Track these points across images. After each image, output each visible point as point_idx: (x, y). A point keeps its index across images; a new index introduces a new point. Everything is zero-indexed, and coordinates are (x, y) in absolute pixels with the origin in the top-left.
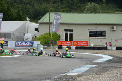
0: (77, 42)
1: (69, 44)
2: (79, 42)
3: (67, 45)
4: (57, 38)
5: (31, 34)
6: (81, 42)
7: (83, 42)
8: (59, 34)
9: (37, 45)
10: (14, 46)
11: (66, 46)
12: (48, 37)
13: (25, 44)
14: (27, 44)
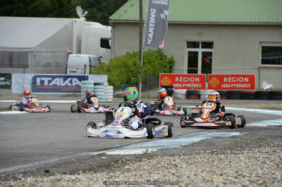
0: (220, 78)
1: (195, 82)
2: (227, 76)
3: (189, 85)
4: (165, 67)
5: (87, 56)
6: (232, 76)
7: (239, 76)
8: (169, 56)
9: (95, 84)
10: (28, 88)
11: (184, 88)
12: (135, 65)
13: (63, 84)
14: (67, 82)
